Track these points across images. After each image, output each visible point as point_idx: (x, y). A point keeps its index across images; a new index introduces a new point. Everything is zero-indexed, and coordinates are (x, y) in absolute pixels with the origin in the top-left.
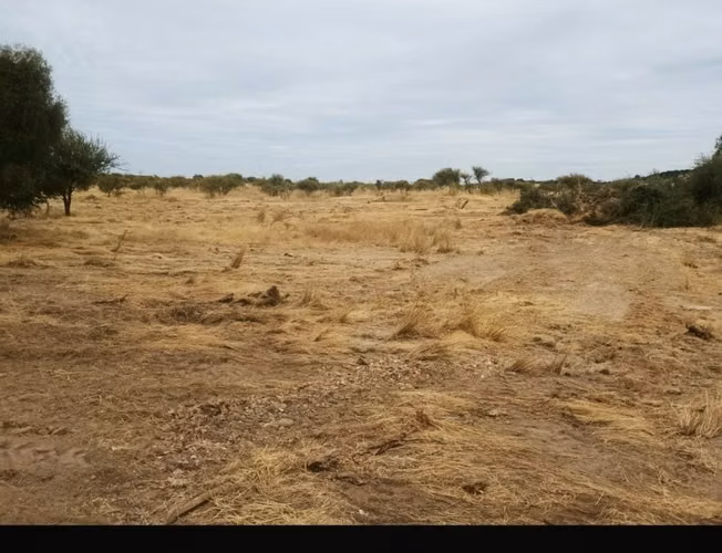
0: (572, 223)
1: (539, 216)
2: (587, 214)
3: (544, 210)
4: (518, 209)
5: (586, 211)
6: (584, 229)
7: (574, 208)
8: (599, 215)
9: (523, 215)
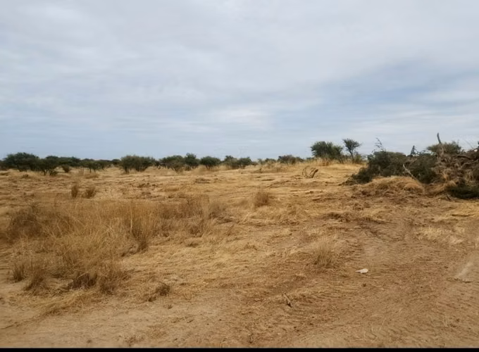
0: (431, 195)
1: (384, 187)
2: (452, 182)
3: (393, 178)
4: (363, 177)
5: (450, 178)
6: (449, 204)
7: (434, 175)
8: (471, 183)
9: (367, 185)
